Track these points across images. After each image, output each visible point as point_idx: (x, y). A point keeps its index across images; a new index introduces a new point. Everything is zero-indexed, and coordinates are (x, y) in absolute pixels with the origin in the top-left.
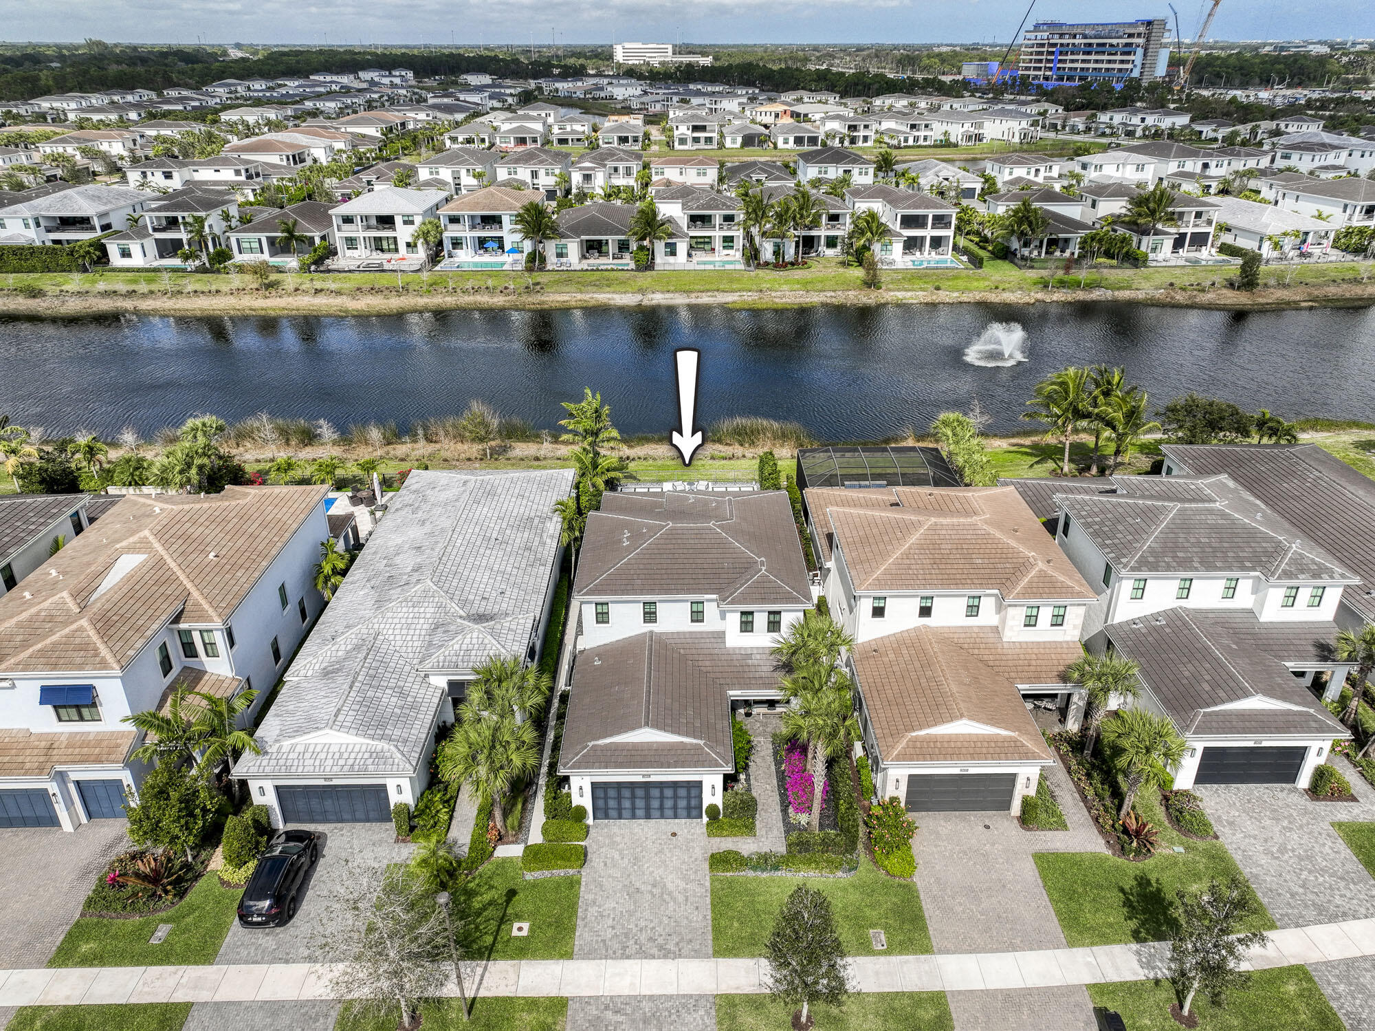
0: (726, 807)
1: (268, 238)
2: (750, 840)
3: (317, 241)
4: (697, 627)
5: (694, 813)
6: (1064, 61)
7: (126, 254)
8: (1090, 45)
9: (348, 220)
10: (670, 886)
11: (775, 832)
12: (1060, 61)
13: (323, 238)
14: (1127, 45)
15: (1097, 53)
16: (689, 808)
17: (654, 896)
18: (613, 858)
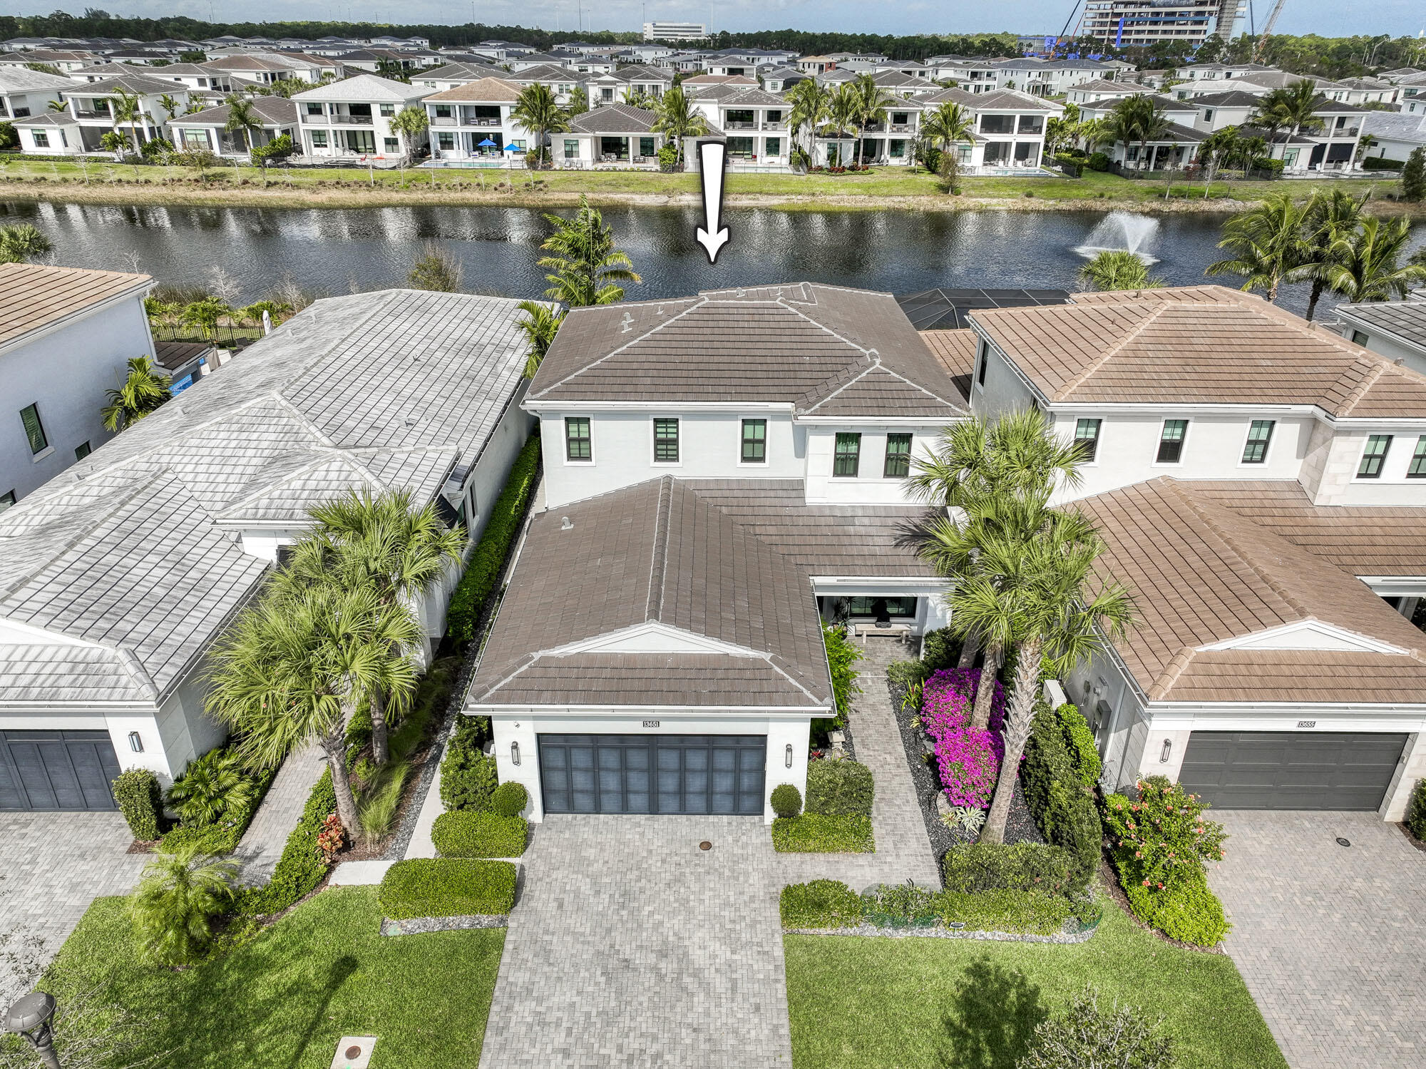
0: (812, 791)
1: (218, 129)
2: (863, 859)
3: (278, 134)
4: (753, 471)
5: (748, 803)
6: (1130, 32)
7: (42, 140)
8: (1158, 14)
9: (315, 109)
10: (698, 957)
11: (913, 844)
12: (1125, 32)
13: (286, 132)
14: (1198, 13)
15: (1165, 23)
16: (736, 793)
17: (661, 977)
18: (577, 893)
